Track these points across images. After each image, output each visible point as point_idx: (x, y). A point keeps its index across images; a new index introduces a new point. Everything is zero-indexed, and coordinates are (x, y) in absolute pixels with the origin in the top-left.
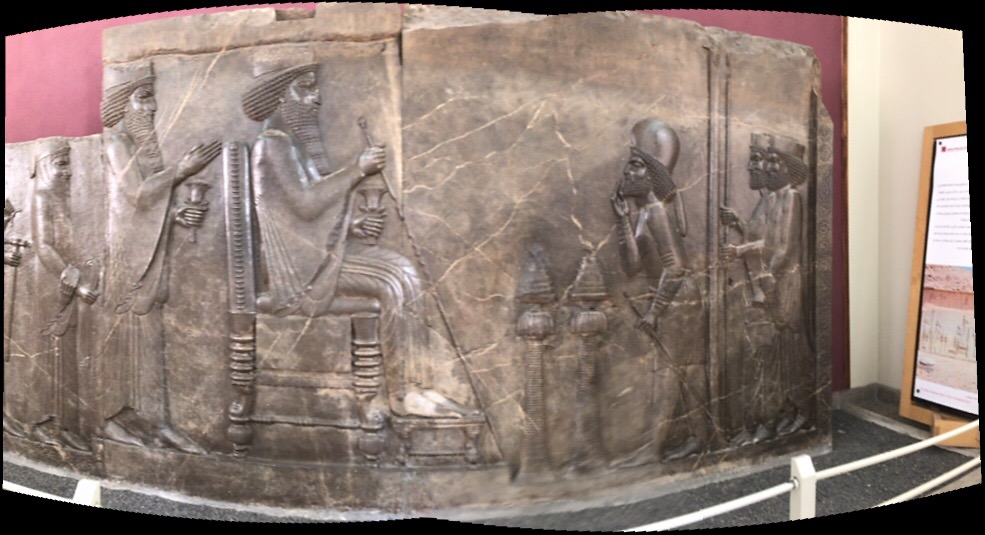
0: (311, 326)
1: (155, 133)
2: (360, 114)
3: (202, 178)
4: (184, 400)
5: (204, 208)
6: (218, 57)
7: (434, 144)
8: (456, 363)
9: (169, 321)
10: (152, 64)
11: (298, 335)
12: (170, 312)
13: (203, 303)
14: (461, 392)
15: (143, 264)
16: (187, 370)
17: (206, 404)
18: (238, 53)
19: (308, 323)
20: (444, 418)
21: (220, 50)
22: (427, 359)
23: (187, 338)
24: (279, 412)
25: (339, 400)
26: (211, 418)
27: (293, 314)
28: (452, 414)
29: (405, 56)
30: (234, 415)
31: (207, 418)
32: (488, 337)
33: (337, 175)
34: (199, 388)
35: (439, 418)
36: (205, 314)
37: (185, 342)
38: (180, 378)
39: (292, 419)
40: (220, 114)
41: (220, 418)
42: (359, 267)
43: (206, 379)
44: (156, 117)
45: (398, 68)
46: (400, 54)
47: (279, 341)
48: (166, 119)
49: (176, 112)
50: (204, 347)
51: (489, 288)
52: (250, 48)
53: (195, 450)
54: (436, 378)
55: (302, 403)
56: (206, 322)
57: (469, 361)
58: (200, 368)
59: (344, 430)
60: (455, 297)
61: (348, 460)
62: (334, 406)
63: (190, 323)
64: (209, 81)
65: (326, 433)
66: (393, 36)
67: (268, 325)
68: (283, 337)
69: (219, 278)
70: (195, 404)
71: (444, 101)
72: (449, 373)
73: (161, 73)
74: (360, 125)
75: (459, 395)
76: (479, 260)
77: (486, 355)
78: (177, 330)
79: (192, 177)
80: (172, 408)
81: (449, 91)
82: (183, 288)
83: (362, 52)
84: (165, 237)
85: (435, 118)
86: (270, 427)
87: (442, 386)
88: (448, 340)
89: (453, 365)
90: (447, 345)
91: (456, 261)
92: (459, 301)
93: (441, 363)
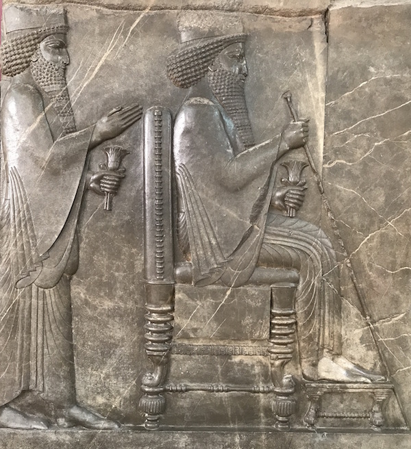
0: (232, 296)
1: (67, 89)
2: (286, 88)
3: (120, 143)
4: (92, 375)
5: (122, 175)
6: (142, 16)
7: (356, 121)
8: (363, 331)
9: (79, 293)
10: (66, 12)
11: (217, 305)
12: (79, 283)
13: (117, 274)
14: (367, 359)
16: (96, 343)
17: (116, 376)
18: (164, 14)
19: (228, 293)
20: (356, 382)
21: (144, 9)
23: (99, 310)
24: (192, 380)
25: (253, 366)
26: (121, 390)
27: (214, 284)
28: (363, 379)
29: (331, 34)
30: (149, 386)
31: (118, 391)
32: (396, 308)
33: (262, 146)
34: (109, 361)
35: (350, 383)
36: (118, 285)
37: (95, 315)
38: (89, 353)
39: (206, 386)
40: (142, 77)
41: (131, 390)
43: (118, 351)
44: (69, 72)
45: (325, 45)
46: (326, 32)
47: (198, 312)
48: (81, 77)
49: (93, 70)
50: (117, 319)
51: (399, 261)
52: (176, 11)
53: (106, 425)
54: (345, 344)
55: (216, 370)
56: (120, 293)
57: (377, 329)
58: (113, 341)
59: (256, 394)
60: (367, 269)
61: (259, 423)
62: (248, 372)
63: (102, 294)
64: (131, 42)
65: (238, 398)
66: (321, 13)
67: (188, 295)
68: (202, 307)
69: (134, 247)
70: (105, 379)
71: (367, 80)
72: (358, 341)
73: (76, 24)
75: (365, 361)
76: (391, 234)
77: (393, 324)
78: (86, 303)
79: (109, 142)
80: (78, 384)
81: (372, 69)
82: (95, 258)
83: (290, 27)
85: (357, 96)
86: (184, 395)
87: (350, 352)
88: (359, 310)
89: (362, 333)
90: (357, 314)
91: (370, 235)
92: (371, 273)
93: (351, 331)
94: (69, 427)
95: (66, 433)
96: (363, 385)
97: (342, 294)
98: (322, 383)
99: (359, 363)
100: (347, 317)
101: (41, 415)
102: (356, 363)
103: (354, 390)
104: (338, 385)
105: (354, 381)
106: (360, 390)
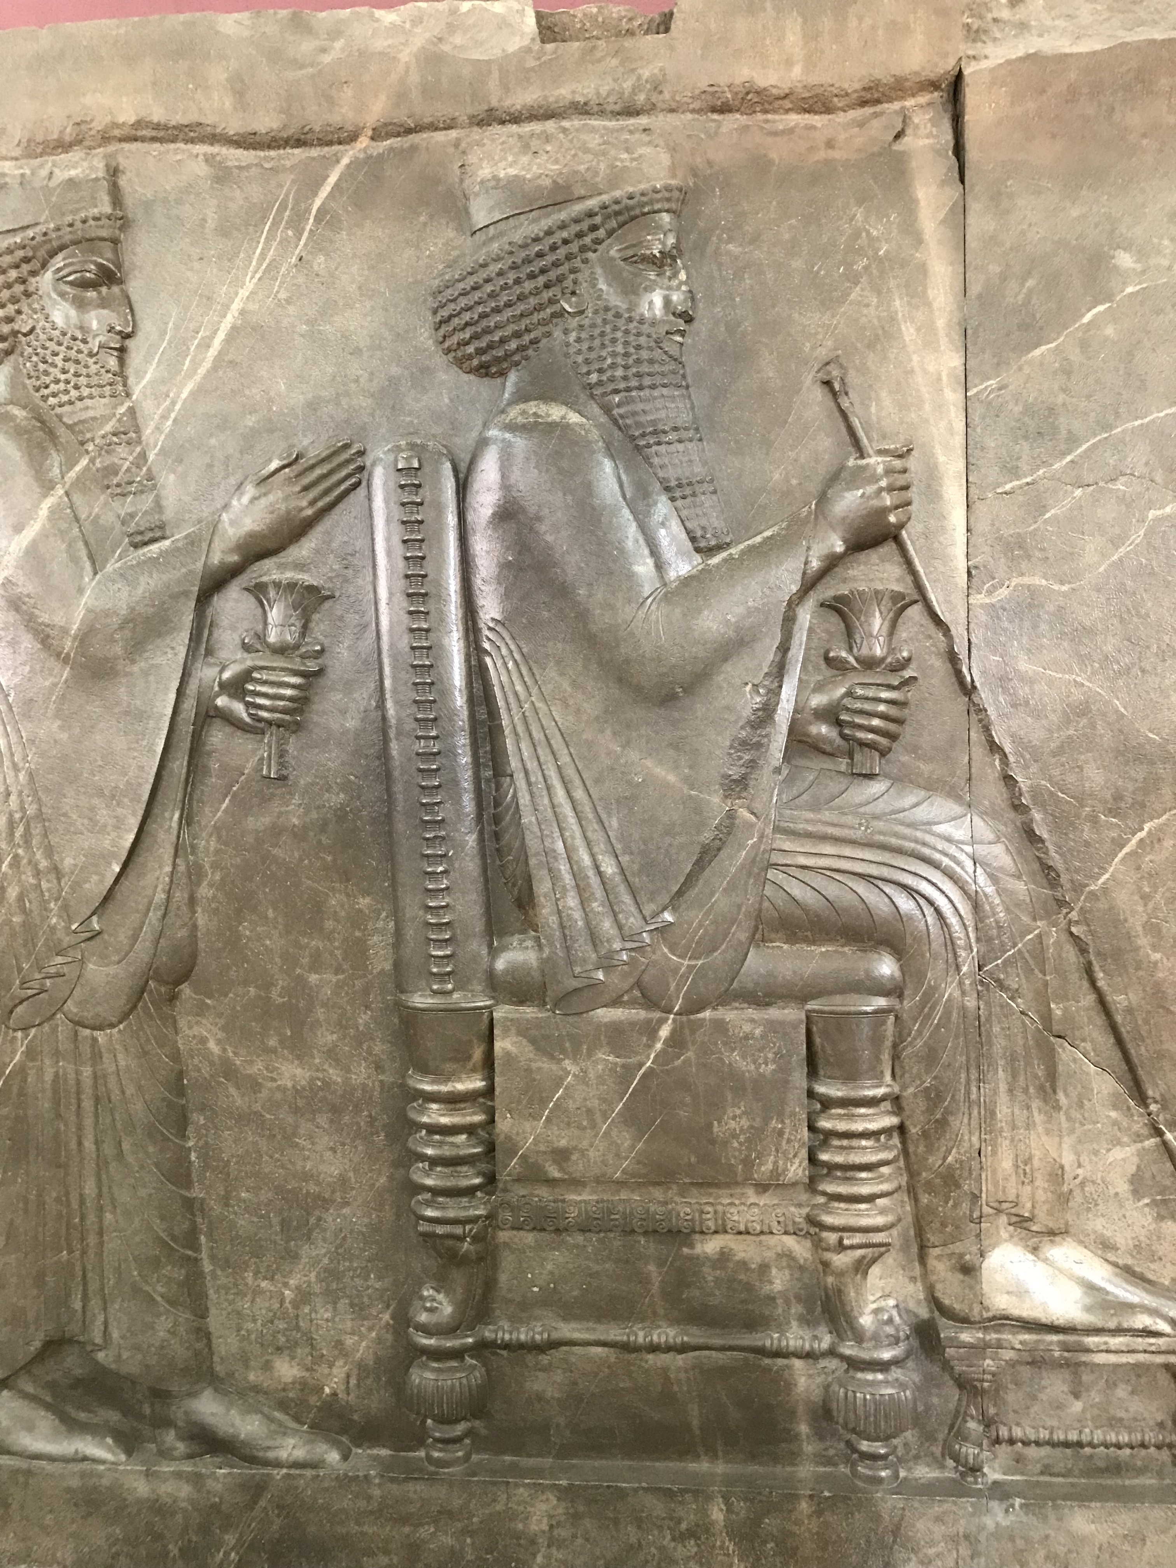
0: (676, 1041)
1: (132, 411)
2: (823, 353)
3: (300, 567)
4: (257, 1292)
5: (312, 666)
6: (345, 161)
7: (1073, 441)
8: (1140, 1154)
9: (203, 1041)
10: (114, 172)
11: (629, 1071)
12: (201, 1010)
13: (313, 978)
14: (1162, 1249)
15: (106, 857)
16: (266, 1195)
17: (332, 1297)
18: (414, 148)
19: (664, 1032)
20: (1118, 1331)
21: (353, 138)
22: (1050, 1143)
23: (264, 1094)
24: (569, 1312)
25: (764, 1268)
26: (349, 1341)
27: (616, 1002)
28: (1142, 1321)
29: (972, 154)
30: (426, 1330)
31: (339, 1344)
33: (751, 549)
34: (307, 1251)
35: (1096, 1331)
36: (320, 1013)
37: (257, 1107)
38: (244, 1223)
39: (615, 1333)
40: (357, 352)
41: (379, 1340)
42: (828, 849)
43: (332, 1219)
44: (135, 359)
45: (953, 192)
46: (959, 150)
47: (567, 1095)
48: (173, 367)
49: (206, 345)
50: (323, 1120)
52: (453, 134)
53: (300, 1454)
54: (1078, 1197)
55: (645, 1281)
56: (327, 1037)
58: (313, 1188)
59: (780, 1362)
60: (1143, 941)
61: (794, 1457)
62: (748, 1287)
63: (272, 1042)
64: (318, 245)
65: (723, 1372)
66: (933, 85)
67: (533, 1041)
68: (582, 1078)
69: (366, 893)
70: (296, 1305)
71: (1109, 298)
72: (1122, 1187)
73: (148, 206)
74: (828, 383)
75: (1154, 1257)
78: (228, 1071)
79: (268, 563)
81: (1125, 260)
82: (245, 929)
83: (830, 144)
84: (179, 765)
85: (1075, 355)
86: (545, 1359)
87: (1097, 1224)
88: (1119, 1080)
89: (1136, 1160)
90: (1116, 1095)
91: (1147, 827)
92: (1156, 956)
93: (1096, 1153)
94: (190, 1457)
95: (178, 1475)
96: (1141, 1342)
97: (1056, 1028)
98: (998, 1329)
99: (1130, 1261)
100: (1081, 1105)
101: (114, 1416)
102: (1121, 1262)
103: (1112, 1359)
104: (1055, 1338)
105: (1112, 1325)
106: (1131, 1359)
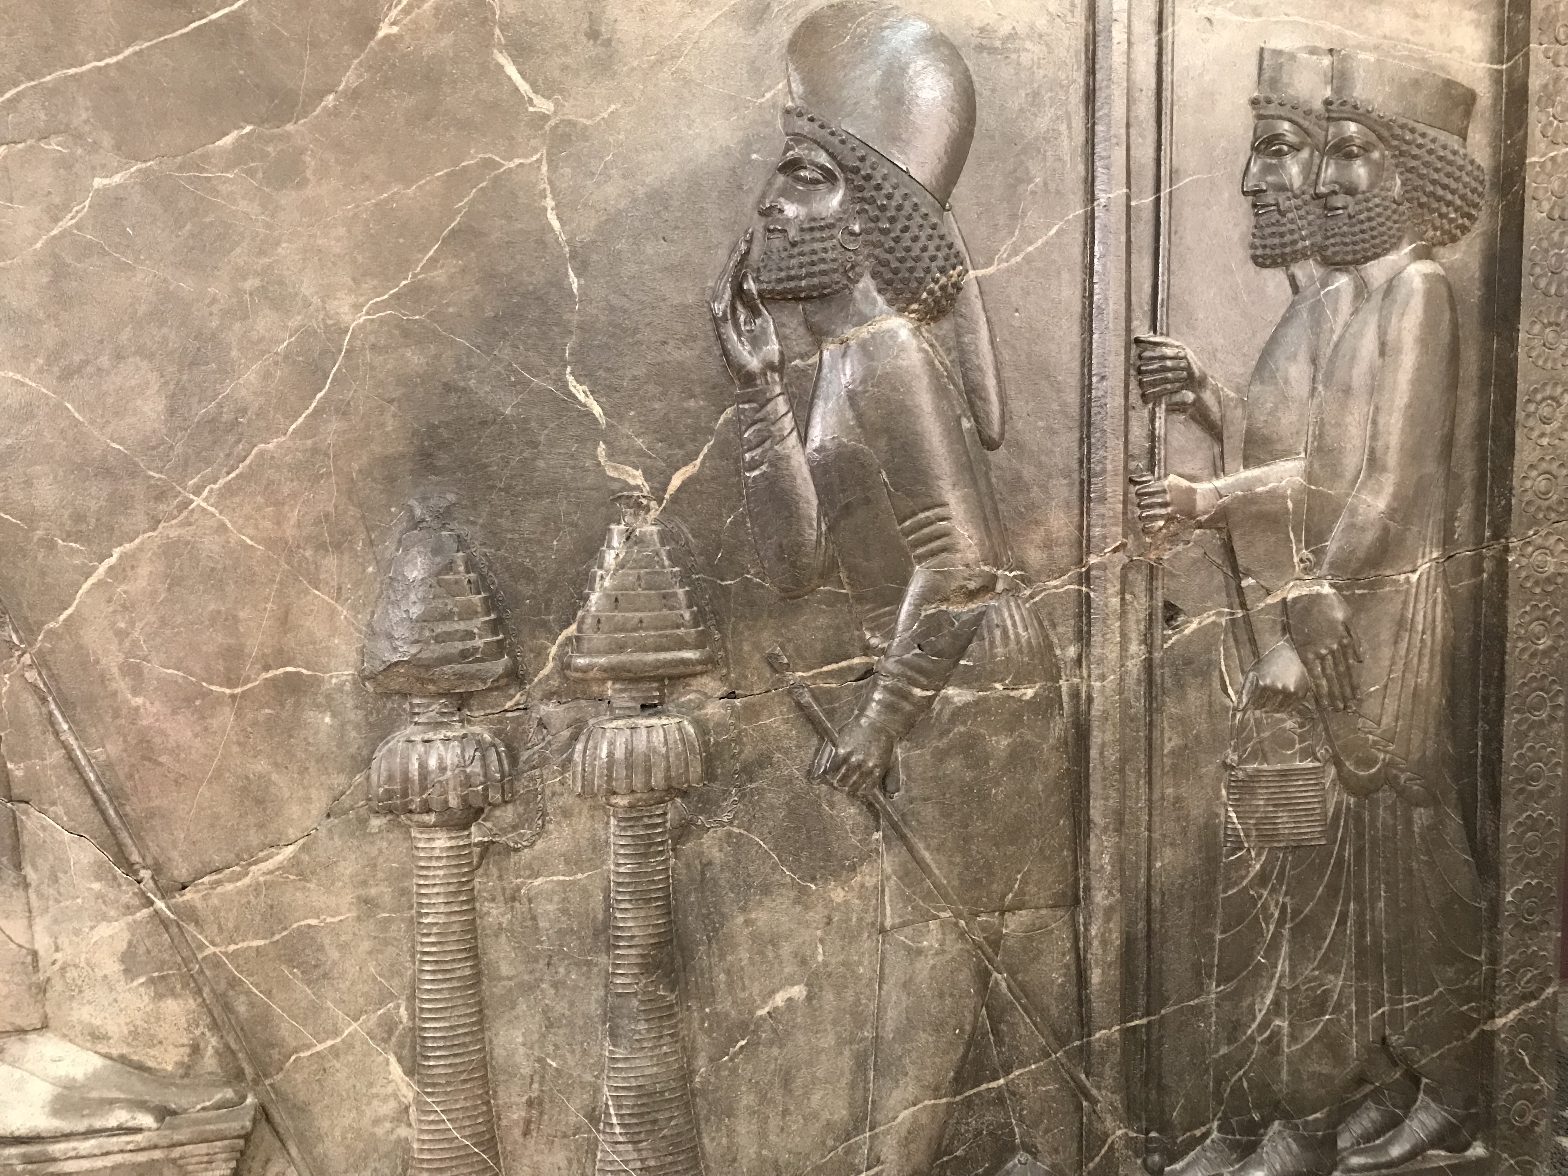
8: (133, 928)
14: (162, 1031)
32: (261, 826)
51: (254, 645)
54: (58, 985)
57: (190, 914)
60: (121, 685)
72: (112, 967)
75: (153, 1042)
76: (211, 545)
77: (256, 888)
87: (83, 1013)
88: (102, 847)
89: (126, 936)
90: (100, 865)
91: (117, 552)
92: (139, 701)
93: (77, 932)
96: (115, 1142)
99: (125, 1050)
100: (56, 880)
103: (85, 1164)
106: (109, 1161)
